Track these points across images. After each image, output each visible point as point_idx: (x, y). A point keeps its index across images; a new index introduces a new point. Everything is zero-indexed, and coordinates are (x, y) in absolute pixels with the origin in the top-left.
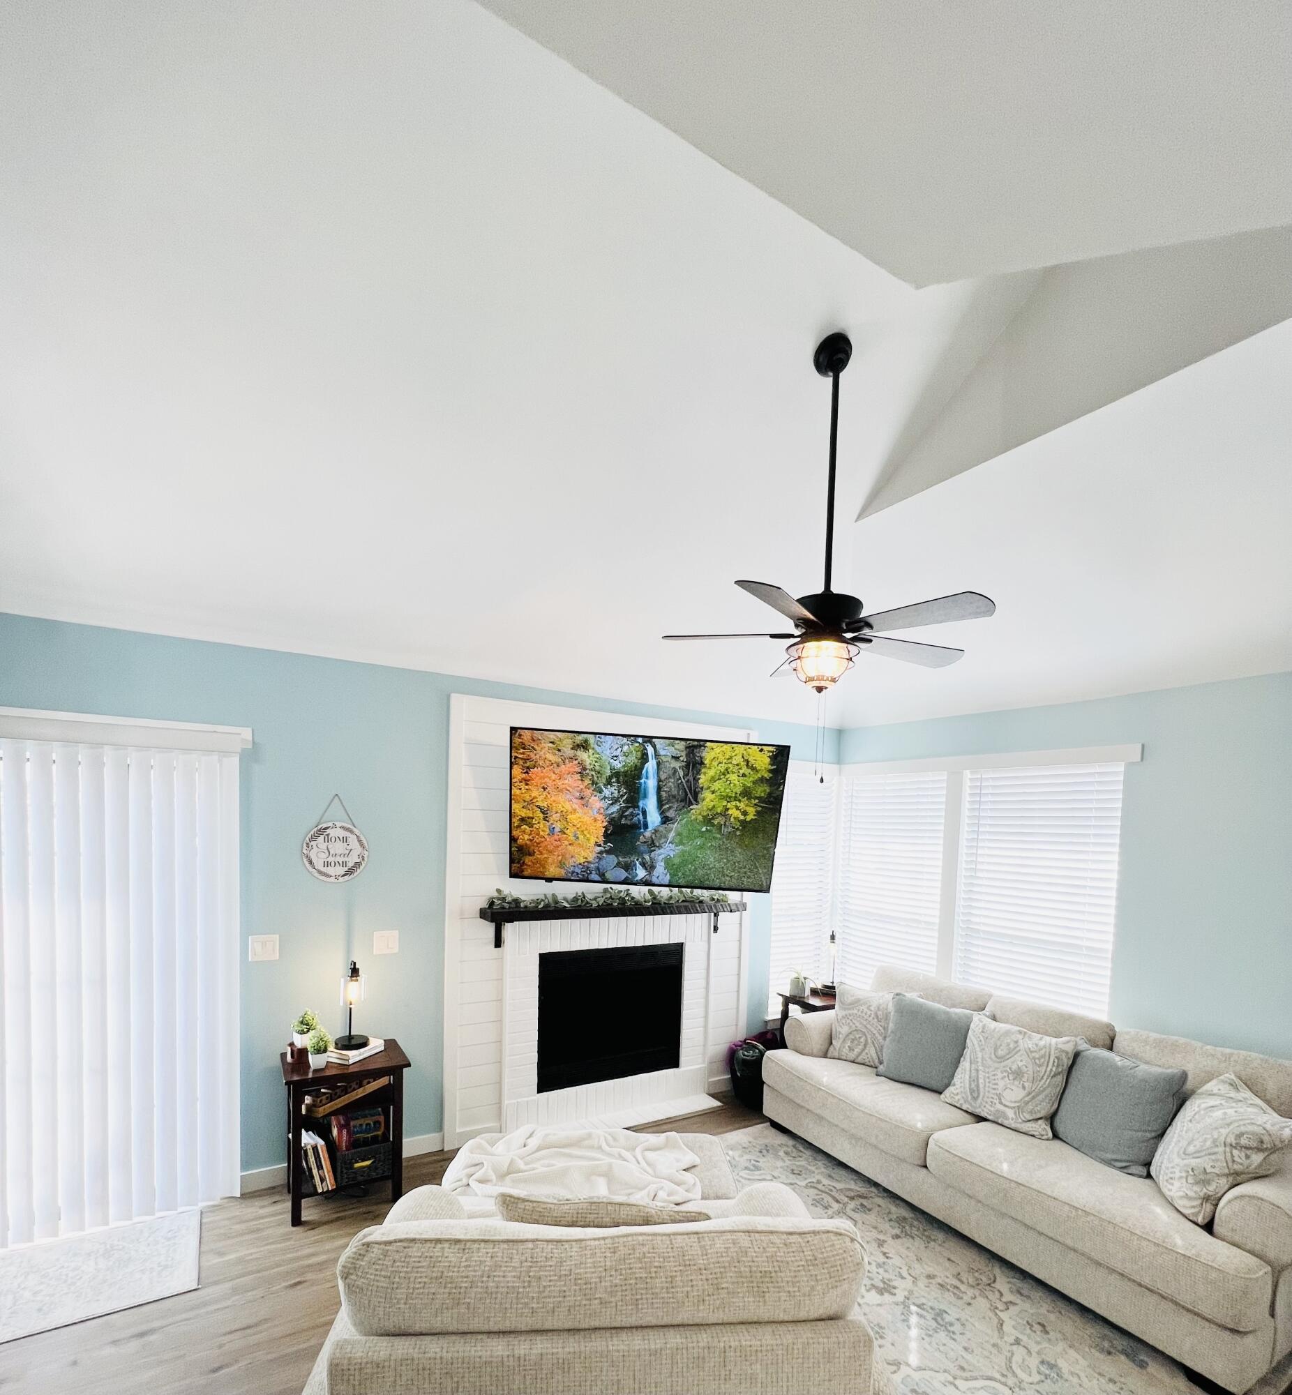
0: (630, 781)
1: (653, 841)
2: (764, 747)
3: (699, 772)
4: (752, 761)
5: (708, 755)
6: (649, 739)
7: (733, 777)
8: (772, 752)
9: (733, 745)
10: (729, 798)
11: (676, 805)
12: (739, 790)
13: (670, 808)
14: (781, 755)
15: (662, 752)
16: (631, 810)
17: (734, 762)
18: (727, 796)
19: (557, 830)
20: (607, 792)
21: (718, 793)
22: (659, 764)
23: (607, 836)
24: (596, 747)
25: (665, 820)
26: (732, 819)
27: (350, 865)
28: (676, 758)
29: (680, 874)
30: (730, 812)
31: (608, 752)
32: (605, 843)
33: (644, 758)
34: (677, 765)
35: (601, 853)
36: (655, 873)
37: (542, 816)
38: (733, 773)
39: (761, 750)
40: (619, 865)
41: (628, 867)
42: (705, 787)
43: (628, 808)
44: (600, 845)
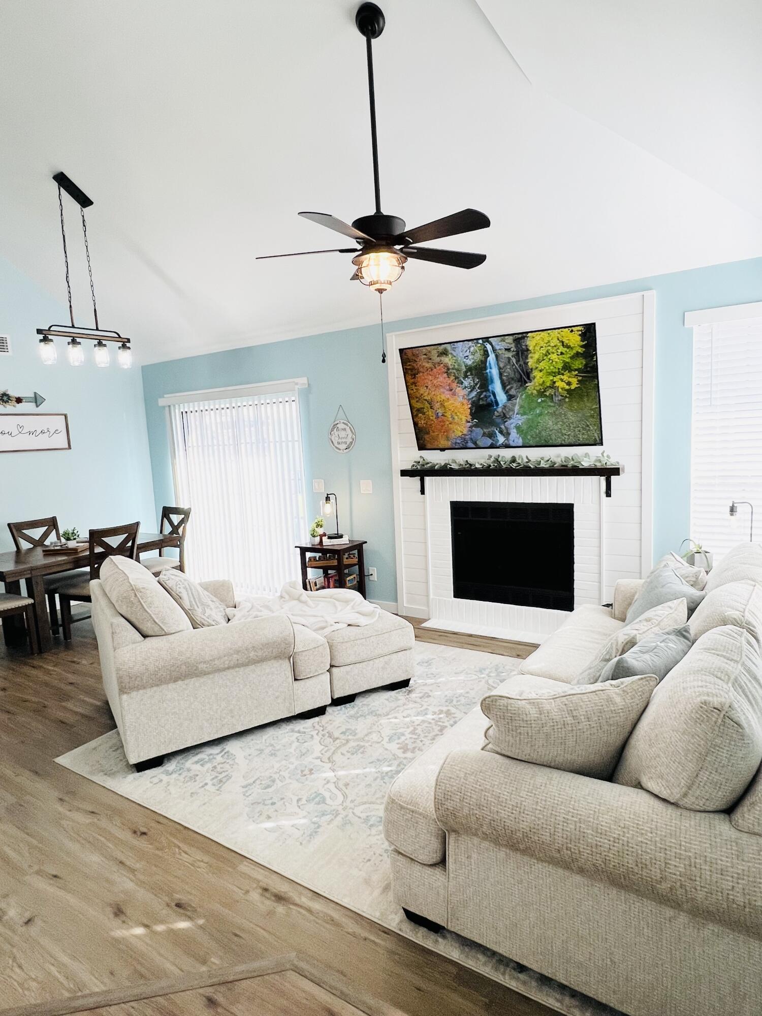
0: (479, 371)
1: (504, 414)
2: (573, 328)
3: (527, 357)
4: (566, 342)
5: (531, 343)
6: (486, 339)
7: (554, 357)
8: (581, 331)
9: (549, 331)
10: (554, 374)
11: (515, 385)
12: (560, 366)
13: (511, 388)
14: (589, 332)
15: (497, 347)
16: (484, 393)
17: (552, 344)
18: (553, 372)
19: (440, 414)
20: (467, 382)
21: (545, 371)
22: (497, 356)
23: (473, 415)
24: (453, 352)
25: (510, 397)
26: (560, 390)
27: (348, 443)
28: (508, 350)
29: (529, 437)
30: (557, 384)
31: (461, 354)
32: (472, 420)
33: (486, 354)
34: (510, 355)
35: (471, 427)
36: (511, 437)
37: (429, 406)
38: (553, 353)
39: (572, 331)
40: (484, 435)
41: (491, 435)
42: (534, 367)
43: (481, 393)
44: (469, 422)
